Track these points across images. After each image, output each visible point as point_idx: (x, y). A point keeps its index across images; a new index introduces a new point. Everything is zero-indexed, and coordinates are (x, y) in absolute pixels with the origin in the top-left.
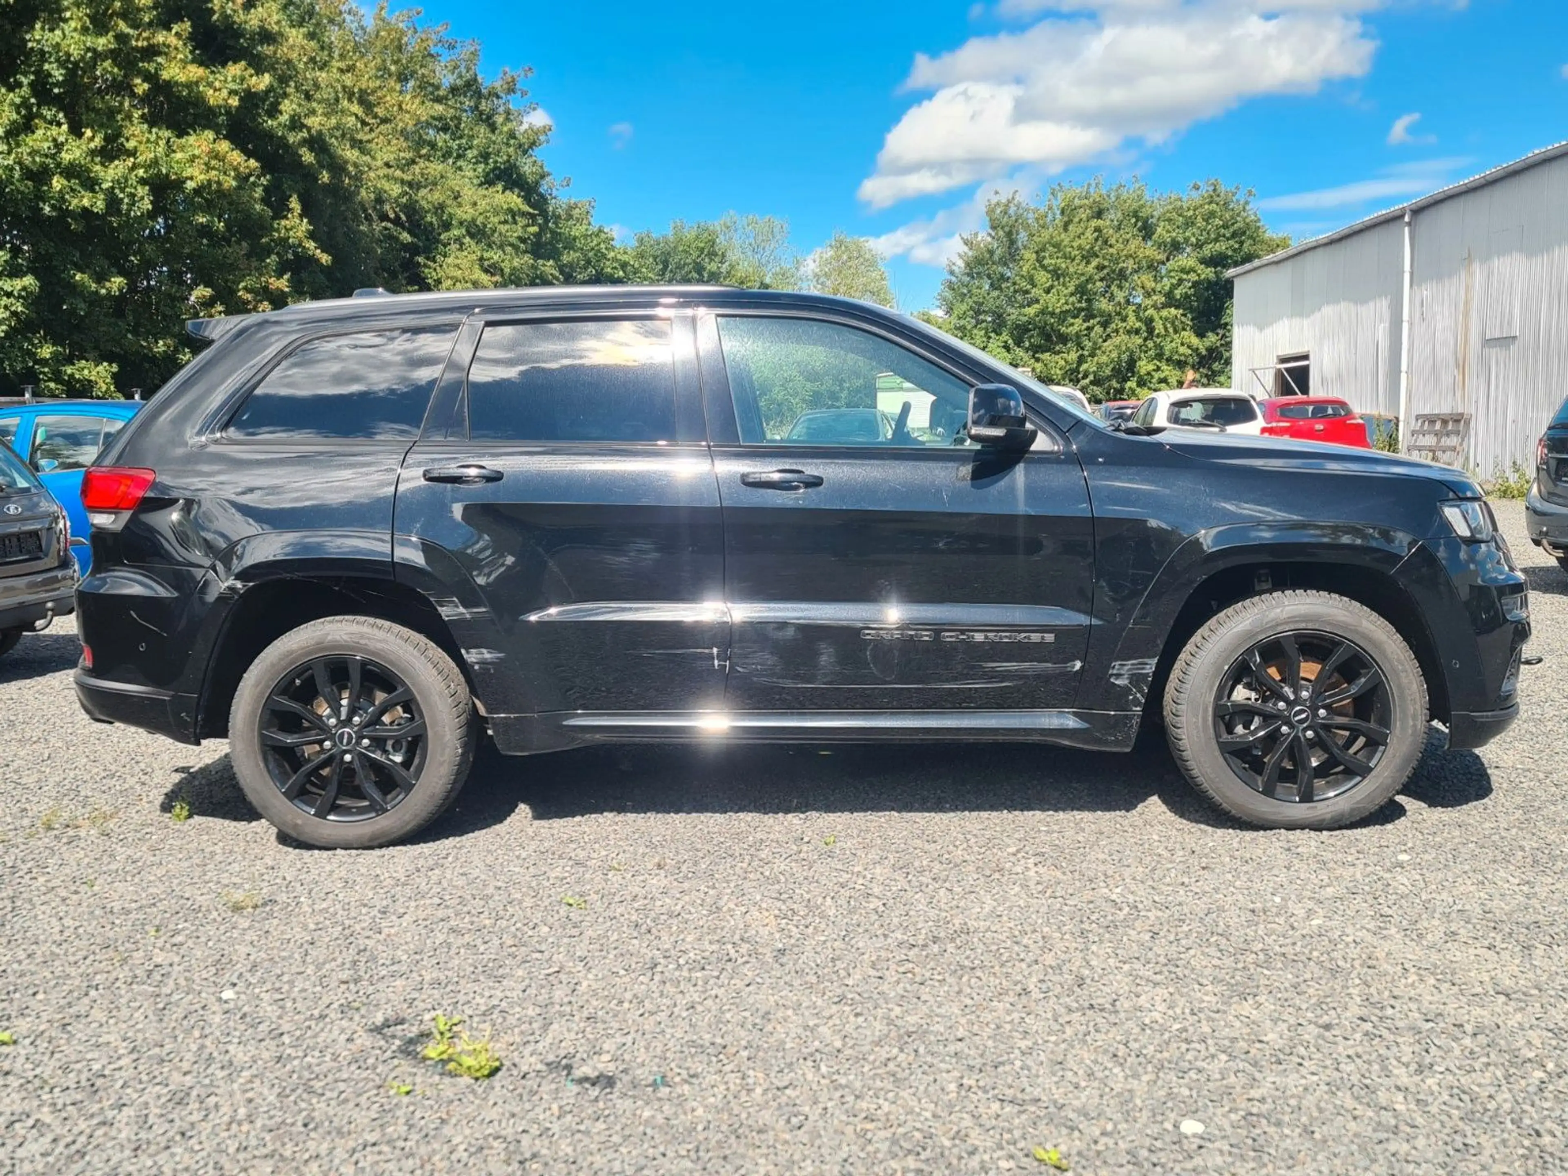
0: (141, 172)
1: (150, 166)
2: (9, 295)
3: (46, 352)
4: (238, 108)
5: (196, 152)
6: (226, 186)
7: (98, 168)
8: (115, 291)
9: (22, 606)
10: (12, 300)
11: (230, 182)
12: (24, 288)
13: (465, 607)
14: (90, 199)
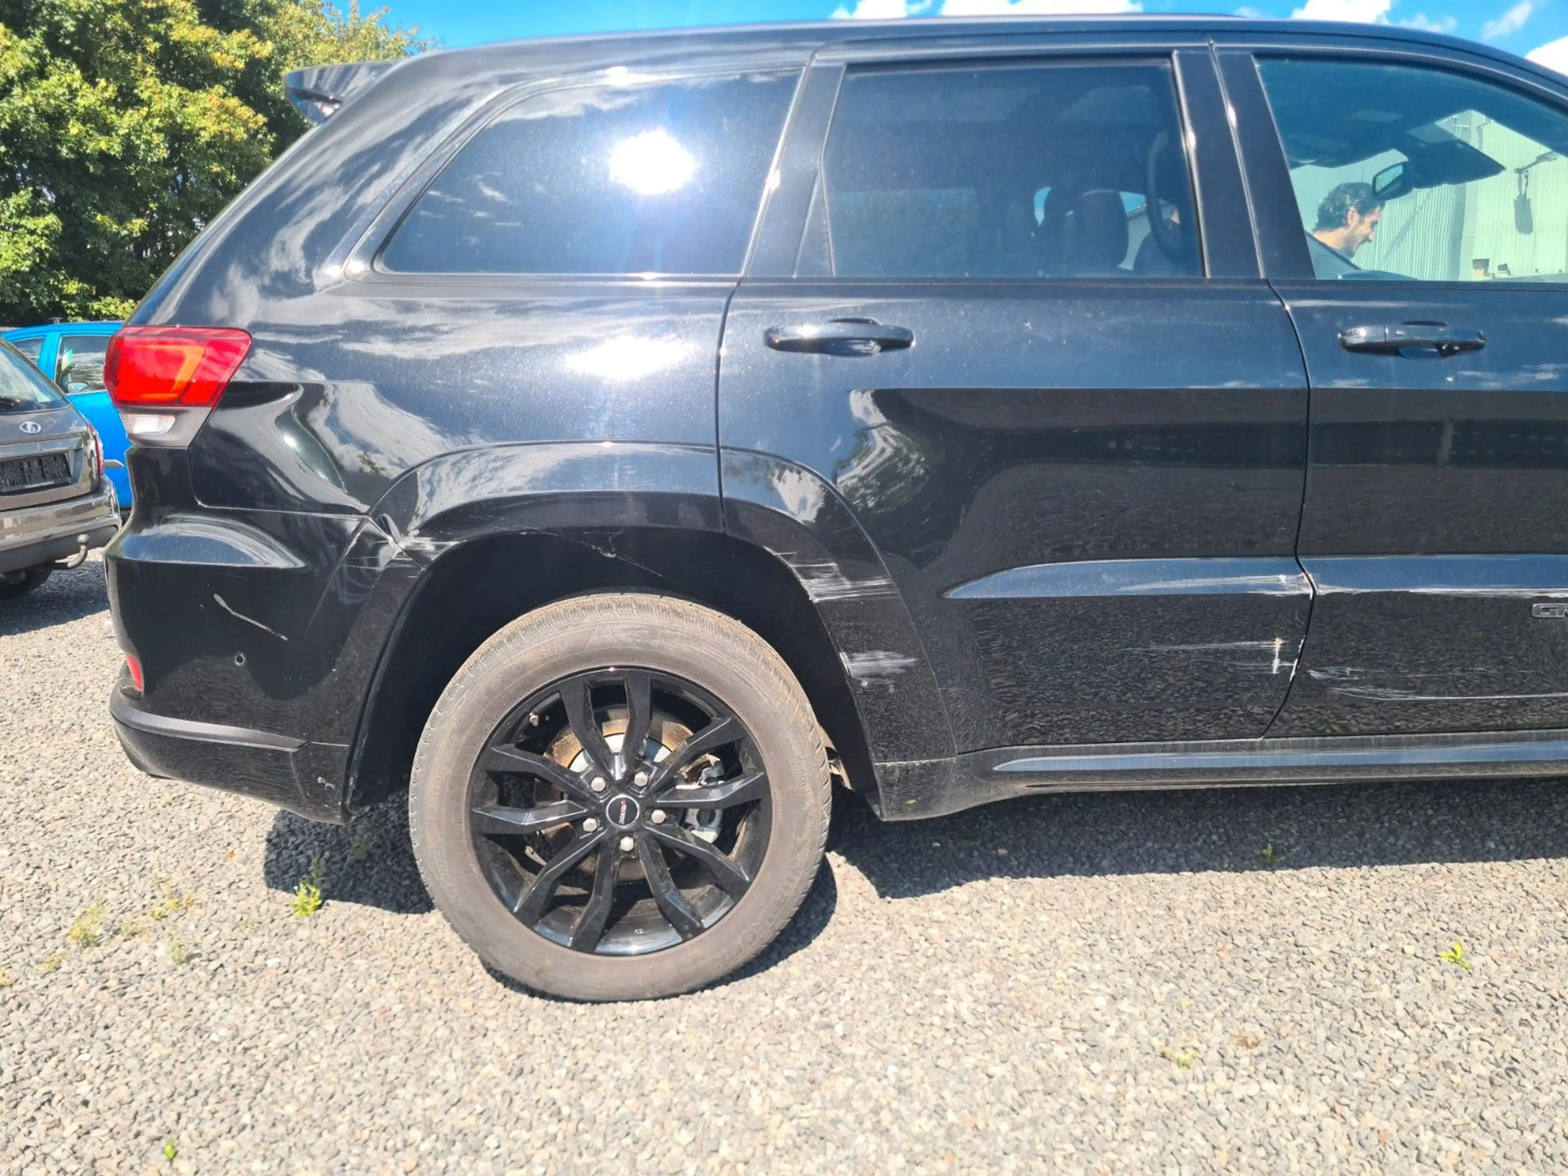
0: (156, 122)
1: (164, 116)
2: (32, 232)
3: (72, 287)
4: (244, 73)
5: (208, 105)
6: (237, 137)
7: (114, 117)
8: (136, 234)
9: (48, 541)
10: (35, 237)
11: (240, 134)
12: (47, 227)
13: (851, 578)
14: (107, 143)
